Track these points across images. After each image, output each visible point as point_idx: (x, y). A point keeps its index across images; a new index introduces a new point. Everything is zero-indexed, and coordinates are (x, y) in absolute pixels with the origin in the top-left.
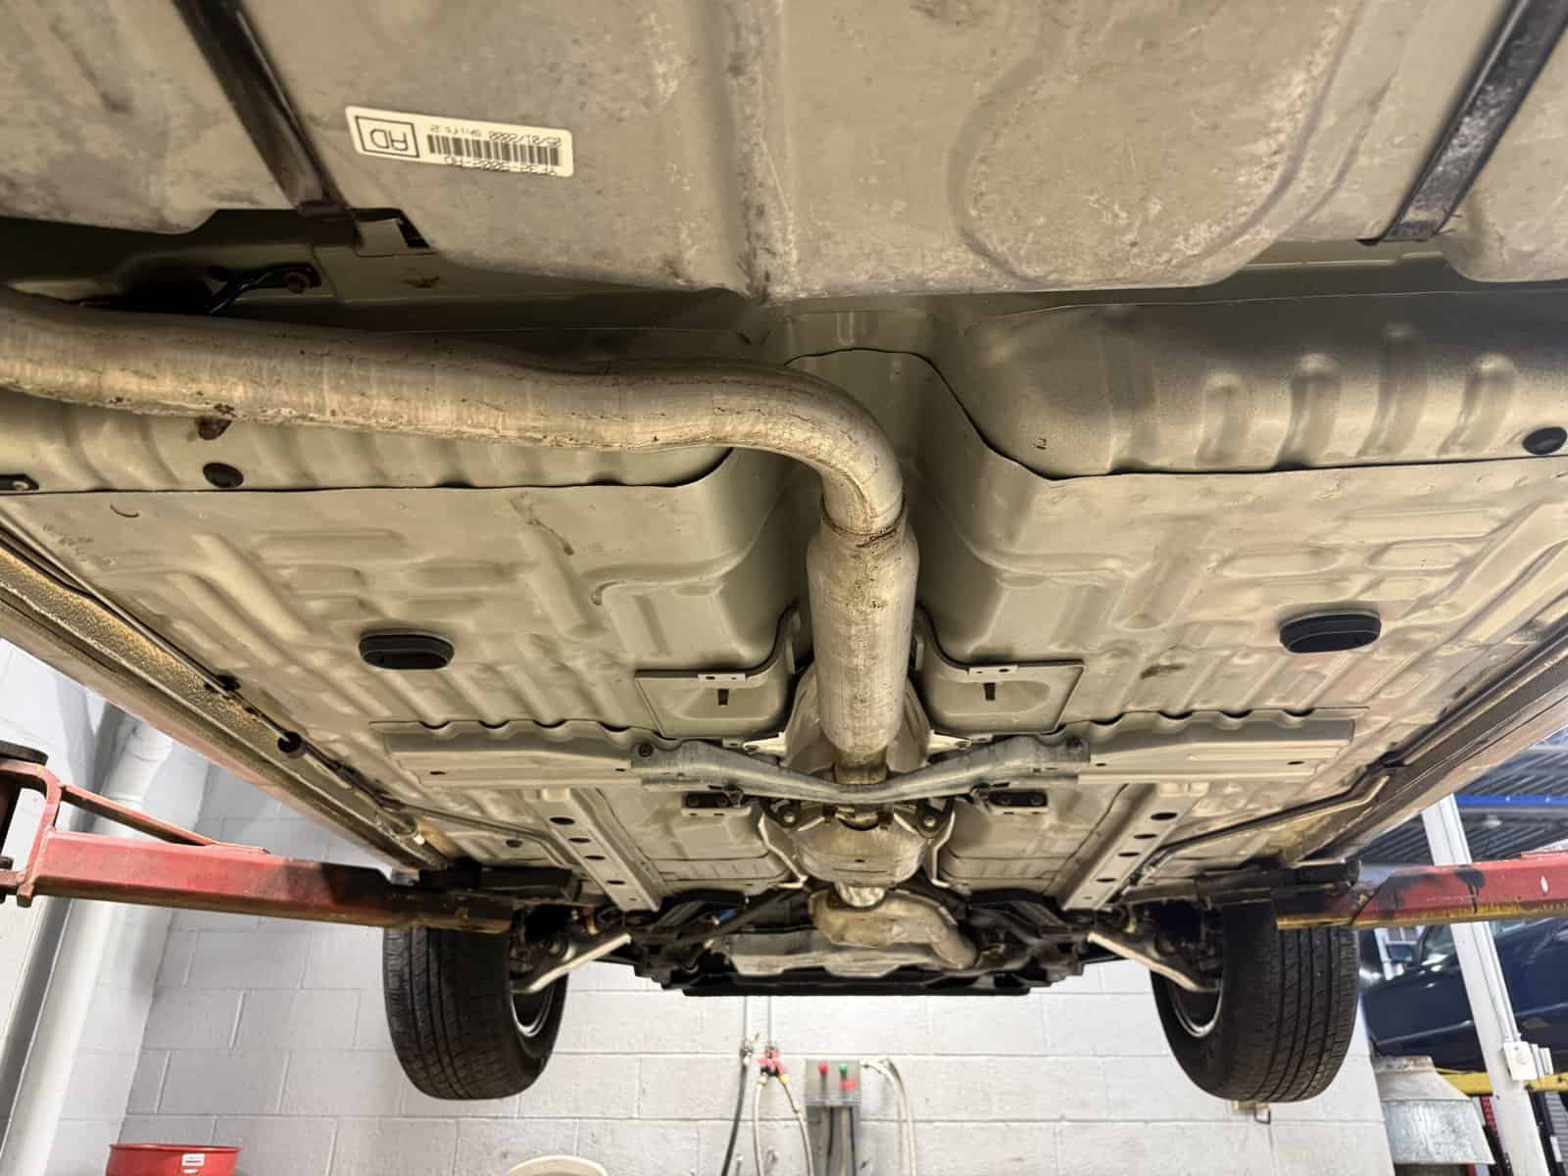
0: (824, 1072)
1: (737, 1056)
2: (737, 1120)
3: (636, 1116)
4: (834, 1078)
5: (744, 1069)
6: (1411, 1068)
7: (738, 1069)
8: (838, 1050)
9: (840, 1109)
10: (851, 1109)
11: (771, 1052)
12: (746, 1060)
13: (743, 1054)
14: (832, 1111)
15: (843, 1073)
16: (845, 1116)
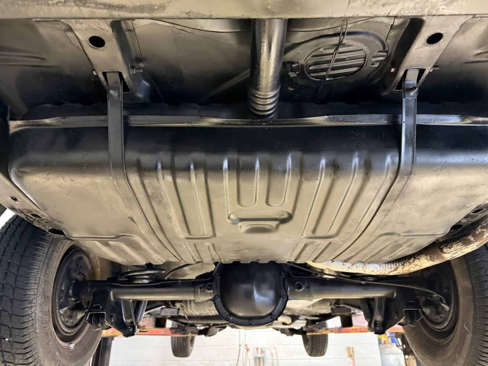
0: (257, 349)
1: (238, 346)
2: (238, 360)
3: (217, 359)
4: (259, 351)
5: (240, 349)
6: (390, 346)
7: (238, 349)
8: (261, 344)
9: (261, 357)
10: (263, 358)
11: (246, 345)
12: (240, 347)
13: (240, 346)
14: (259, 358)
15: (262, 350)
16: (261, 360)
